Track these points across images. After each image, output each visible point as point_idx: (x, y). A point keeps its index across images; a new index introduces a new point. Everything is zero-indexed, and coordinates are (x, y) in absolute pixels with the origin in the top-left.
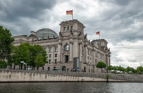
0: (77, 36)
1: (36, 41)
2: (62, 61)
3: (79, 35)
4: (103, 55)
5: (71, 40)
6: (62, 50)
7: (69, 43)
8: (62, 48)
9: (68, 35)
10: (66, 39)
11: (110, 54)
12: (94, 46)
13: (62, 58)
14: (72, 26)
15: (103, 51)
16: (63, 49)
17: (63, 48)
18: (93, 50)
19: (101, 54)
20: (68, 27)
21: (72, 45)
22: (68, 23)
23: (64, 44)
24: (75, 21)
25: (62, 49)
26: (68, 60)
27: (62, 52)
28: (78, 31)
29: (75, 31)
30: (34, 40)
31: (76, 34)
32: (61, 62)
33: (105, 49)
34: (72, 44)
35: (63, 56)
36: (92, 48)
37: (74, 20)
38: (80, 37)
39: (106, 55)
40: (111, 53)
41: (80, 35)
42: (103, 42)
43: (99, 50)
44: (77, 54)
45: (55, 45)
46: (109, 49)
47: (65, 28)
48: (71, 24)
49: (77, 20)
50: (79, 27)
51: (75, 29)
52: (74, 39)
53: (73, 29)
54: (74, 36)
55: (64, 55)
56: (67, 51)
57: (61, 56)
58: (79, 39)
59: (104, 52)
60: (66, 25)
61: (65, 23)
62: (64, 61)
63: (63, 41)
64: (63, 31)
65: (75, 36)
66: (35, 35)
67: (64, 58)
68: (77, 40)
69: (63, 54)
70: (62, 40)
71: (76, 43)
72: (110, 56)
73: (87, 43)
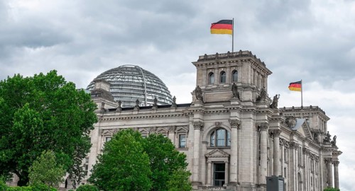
0: (252, 104)
1: (111, 110)
2: (203, 180)
3: (258, 99)
4: (317, 159)
5: (235, 115)
6: (204, 145)
7: (226, 124)
8: (204, 139)
9: (225, 98)
10: (218, 113)
11: (339, 157)
12: (293, 133)
13: (203, 168)
14: (235, 72)
15: (316, 148)
16: (207, 143)
17: (207, 137)
18: (292, 145)
19: (312, 156)
20: (223, 73)
21: (238, 132)
22: (222, 61)
23: (209, 125)
24: (245, 55)
25: (203, 142)
26: (224, 178)
27: (205, 151)
28: (253, 89)
29: (245, 88)
30: (106, 107)
31: (248, 96)
32: (201, 183)
33: (321, 138)
34: (238, 129)
35: (207, 164)
36: (289, 137)
37: (241, 54)
38: (260, 106)
39: (327, 161)
40: (340, 153)
41: (262, 101)
42: (317, 117)
43: (306, 144)
44: (252, 158)
45: (178, 128)
46: (335, 138)
47: (211, 74)
48: (232, 64)
49: (250, 53)
50: (257, 74)
51: (245, 81)
52: (245, 111)
53: (239, 80)
54: (243, 104)
55: (210, 160)
56: (221, 148)
57: (200, 162)
58: (258, 113)
59: (320, 150)
60: (216, 66)
61: (213, 61)
62: (209, 181)
63: (209, 118)
64: (204, 83)
65: (247, 104)
66: (106, 92)
67: (209, 171)
68: (251, 116)
69: (206, 158)
70: (205, 113)
71: (249, 126)
72: (336, 163)
73: (279, 124)
